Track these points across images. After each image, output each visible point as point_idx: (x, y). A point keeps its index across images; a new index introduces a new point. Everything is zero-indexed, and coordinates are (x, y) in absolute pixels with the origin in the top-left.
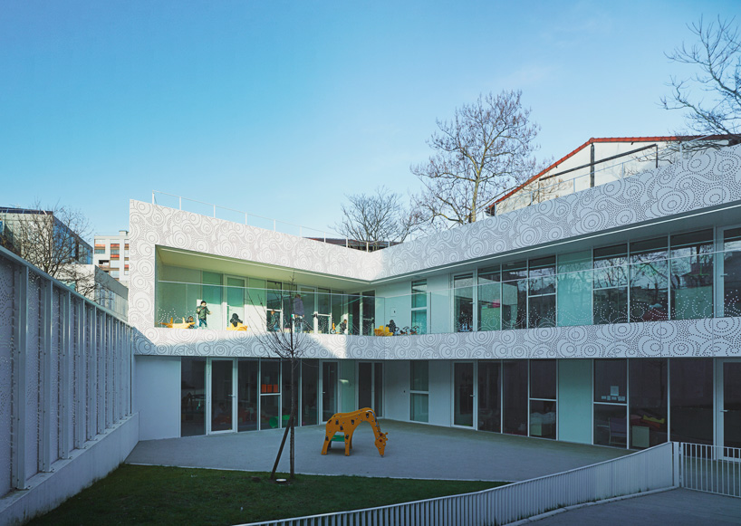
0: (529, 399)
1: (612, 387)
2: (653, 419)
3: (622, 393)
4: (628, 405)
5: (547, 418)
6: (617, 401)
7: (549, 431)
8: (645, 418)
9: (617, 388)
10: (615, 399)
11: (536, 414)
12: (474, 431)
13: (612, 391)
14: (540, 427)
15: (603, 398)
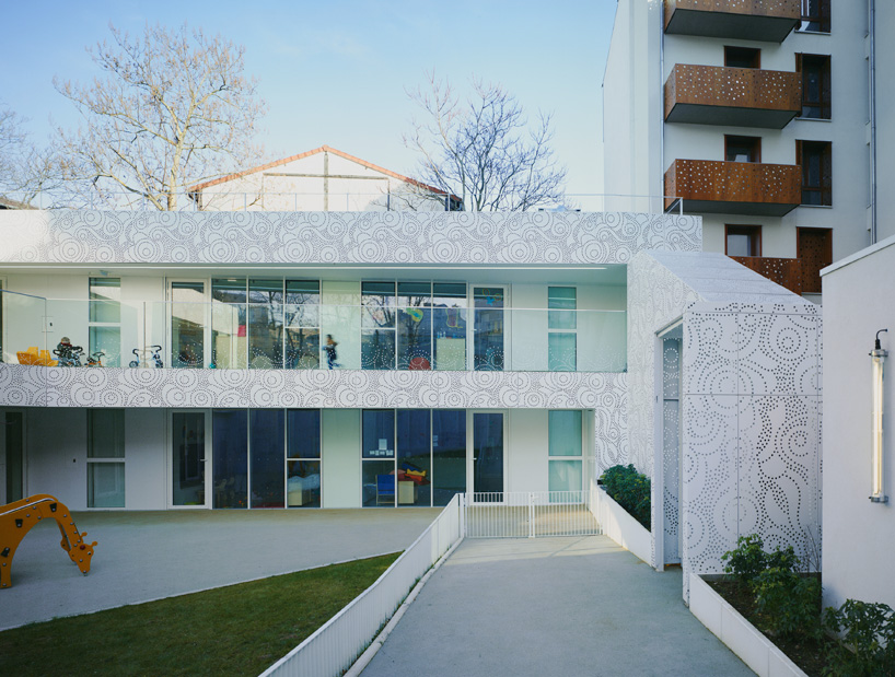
0: (286, 460)
1: (380, 441)
2: (415, 473)
3: (391, 447)
4: (395, 459)
5: (309, 482)
6: (385, 456)
7: (312, 498)
8: (409, 471)
9: (385, 441)
10: (383, 453)
11: (296, 478)
12: (206, 511)
13: (380, 445)
14: (300, 495)
15: (372, 453)
